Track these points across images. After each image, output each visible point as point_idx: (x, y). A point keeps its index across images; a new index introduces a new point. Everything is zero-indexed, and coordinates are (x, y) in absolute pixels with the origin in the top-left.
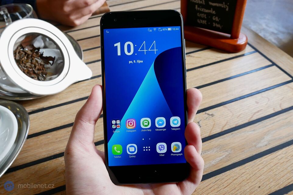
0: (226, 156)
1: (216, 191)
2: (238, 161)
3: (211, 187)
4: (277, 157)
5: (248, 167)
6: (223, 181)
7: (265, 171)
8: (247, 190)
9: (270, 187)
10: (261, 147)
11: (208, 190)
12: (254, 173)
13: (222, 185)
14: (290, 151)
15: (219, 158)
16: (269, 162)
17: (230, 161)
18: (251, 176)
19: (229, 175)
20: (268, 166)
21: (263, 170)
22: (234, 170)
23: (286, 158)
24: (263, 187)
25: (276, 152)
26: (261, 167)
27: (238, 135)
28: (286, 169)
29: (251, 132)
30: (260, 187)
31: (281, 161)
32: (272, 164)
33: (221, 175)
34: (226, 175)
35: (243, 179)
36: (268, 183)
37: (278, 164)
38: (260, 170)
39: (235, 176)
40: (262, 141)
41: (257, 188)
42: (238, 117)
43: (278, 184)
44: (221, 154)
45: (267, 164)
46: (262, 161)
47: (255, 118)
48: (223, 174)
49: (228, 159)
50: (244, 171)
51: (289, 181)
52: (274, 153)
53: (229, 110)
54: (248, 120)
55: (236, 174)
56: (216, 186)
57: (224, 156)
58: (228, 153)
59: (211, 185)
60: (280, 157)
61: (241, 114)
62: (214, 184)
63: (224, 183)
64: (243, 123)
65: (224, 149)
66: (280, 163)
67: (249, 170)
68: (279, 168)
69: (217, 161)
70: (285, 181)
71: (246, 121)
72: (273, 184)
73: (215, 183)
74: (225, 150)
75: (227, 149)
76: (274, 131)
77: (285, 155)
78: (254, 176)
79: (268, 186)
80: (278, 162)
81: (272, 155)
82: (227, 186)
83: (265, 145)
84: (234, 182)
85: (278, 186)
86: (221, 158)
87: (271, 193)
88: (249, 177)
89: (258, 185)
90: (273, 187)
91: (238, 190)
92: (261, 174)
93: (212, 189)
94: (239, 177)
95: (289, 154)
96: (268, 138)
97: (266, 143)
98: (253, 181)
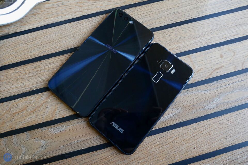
0: (175, 115)
1: (158, 147)
2: (184, 121)
3: (155, 143)
4: (219, 121)
5: (191, 128)
6: (166, 138)
7: (204, 134)
8: (183, 150)
9: (204, 149)
10: (208, 109)
11: (152, 145)
12: (194, 135)
13: (165, 142)
14: (233, 117)
15: (168, 116)
16: (210, 126)
17: (177, 120)
18: (191, 137)
19: (173, 133)
20: (208, 129)
21: (202, 132)
22: (178, 129)
23: (226, 124)
24: (198, 149)
25: (220, 116)
26: (202, 129)
27: (192, 93)
28: (222, 134)
29: (204, 92)
30: (195, 148)
31: (221, 126)
32: (212, 128)
33: (166, 133)
34: (170, 133)
35: (183, 139)
36: (202, 145)
37: (217, 129)
38: (200, 132)
39: (178, 135)
40: (212, 103)
41: (192, 149)
42: (197, 72)
43: (211, 148)
44: (172, 112)
45: (208, 127)
46: (204, 124)
47: (213, 76)
48: (168, 132)
49: (176, 118)
50: (186, 131)
51: (221, 146)
52: (218, 117)
53: (191, 61)
54: (206, 77)
55: (179, 134)
56: (159, 143)
57: (173, 114)
58: (178, 112)
59: (155, 141)
60: (221, 122)
61: (202, 68)
62: (158, 140)
63: (167, 141)
64: (200, 80)
65: (176, 106)
66: (219, 128)
67: (191, 131)
68: (217, 132)
69: (167, 118)
70: (217, 146)
71: (204, 78)
72: (206, 147)
73: (160, 140)
74: (176, 108)
75: (178, 108)
76: (226, 94)
77: (227, 120)
78: (193, 138)
79: (202, 148)
80: (218, 127)
81: (215, 119)
82: (169, 144)
83: (213, 107)
84: (176, 141)
85: (209, 149)
86: (171, 115)
87: (202, 154)
88: (190, 137)
89: (194, 146)
90: (206, 149)
91: (176, 148)
92: (200, 137)
93: (156, 144)
94: (181, 137)
95: (231, 121)
96: (218, 100)
97: (214, 106)
98: (191, 141)
